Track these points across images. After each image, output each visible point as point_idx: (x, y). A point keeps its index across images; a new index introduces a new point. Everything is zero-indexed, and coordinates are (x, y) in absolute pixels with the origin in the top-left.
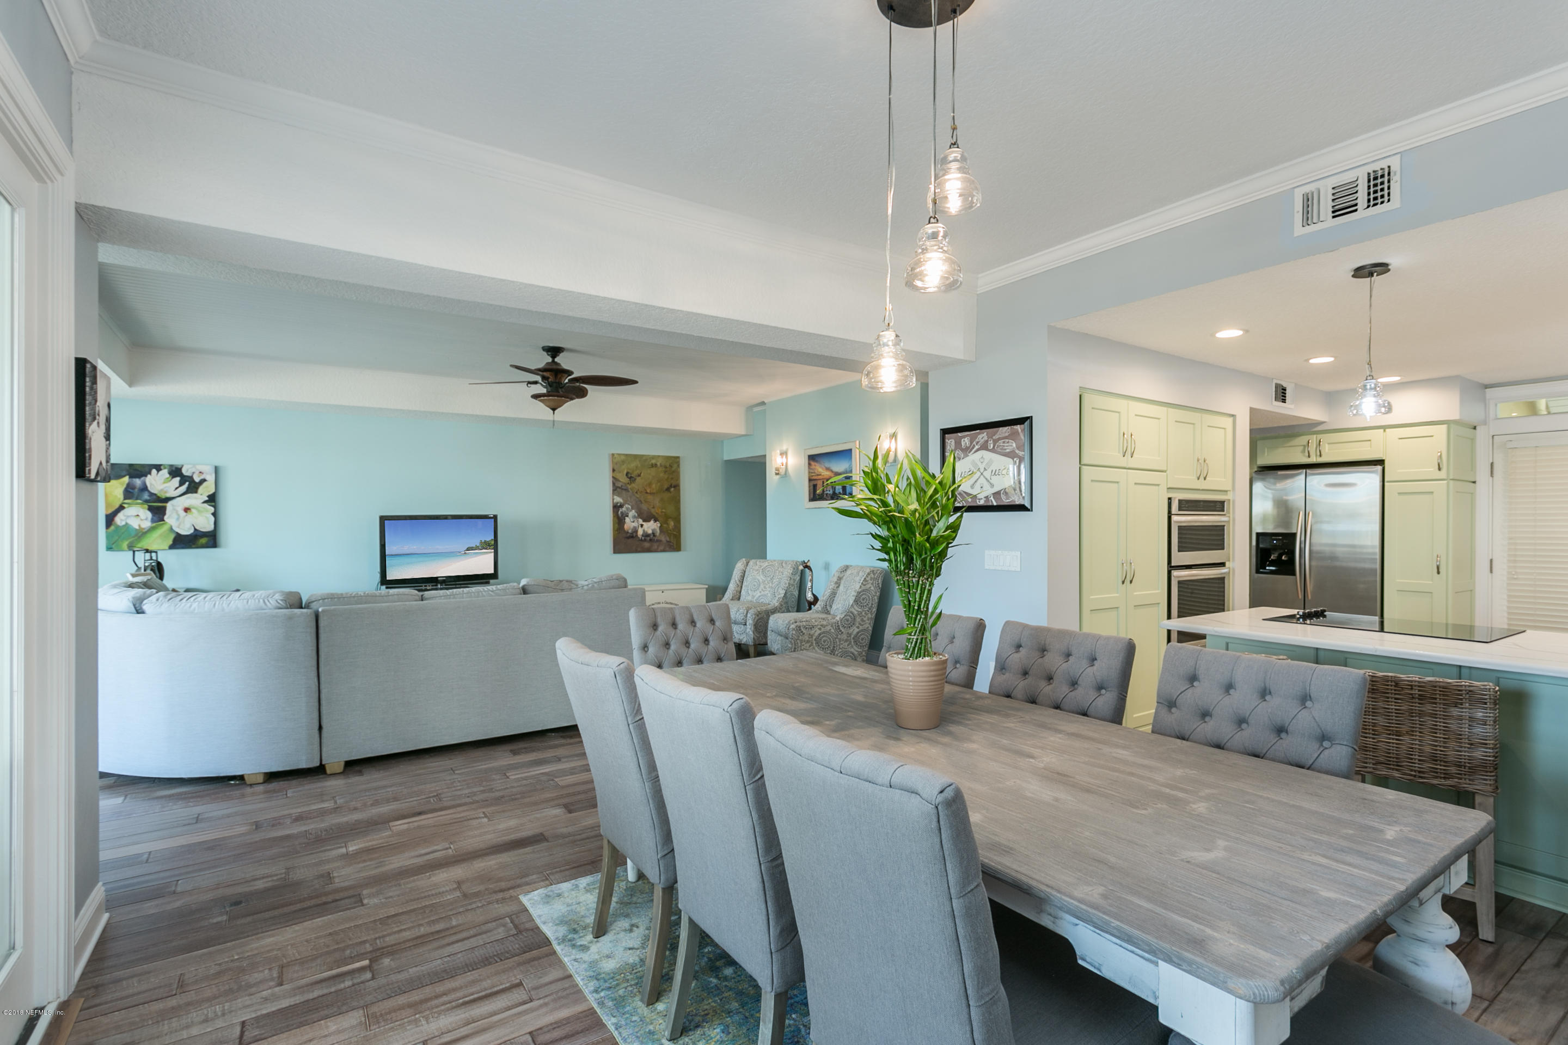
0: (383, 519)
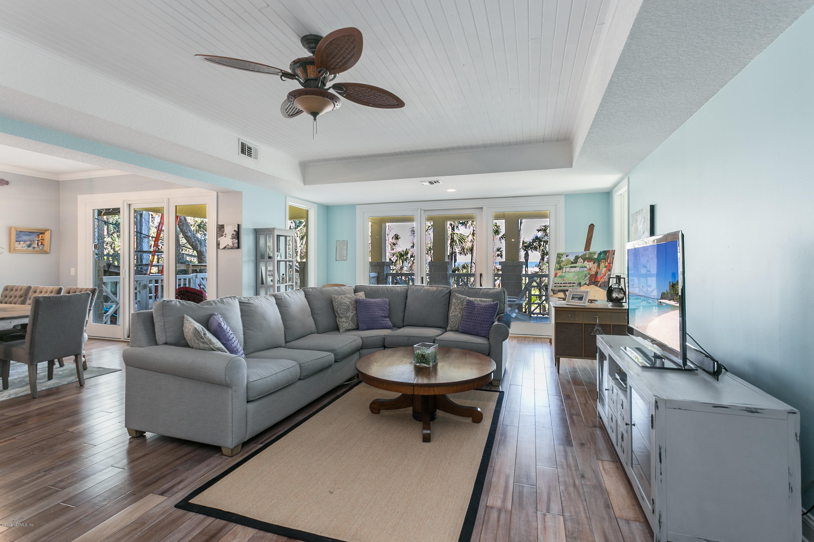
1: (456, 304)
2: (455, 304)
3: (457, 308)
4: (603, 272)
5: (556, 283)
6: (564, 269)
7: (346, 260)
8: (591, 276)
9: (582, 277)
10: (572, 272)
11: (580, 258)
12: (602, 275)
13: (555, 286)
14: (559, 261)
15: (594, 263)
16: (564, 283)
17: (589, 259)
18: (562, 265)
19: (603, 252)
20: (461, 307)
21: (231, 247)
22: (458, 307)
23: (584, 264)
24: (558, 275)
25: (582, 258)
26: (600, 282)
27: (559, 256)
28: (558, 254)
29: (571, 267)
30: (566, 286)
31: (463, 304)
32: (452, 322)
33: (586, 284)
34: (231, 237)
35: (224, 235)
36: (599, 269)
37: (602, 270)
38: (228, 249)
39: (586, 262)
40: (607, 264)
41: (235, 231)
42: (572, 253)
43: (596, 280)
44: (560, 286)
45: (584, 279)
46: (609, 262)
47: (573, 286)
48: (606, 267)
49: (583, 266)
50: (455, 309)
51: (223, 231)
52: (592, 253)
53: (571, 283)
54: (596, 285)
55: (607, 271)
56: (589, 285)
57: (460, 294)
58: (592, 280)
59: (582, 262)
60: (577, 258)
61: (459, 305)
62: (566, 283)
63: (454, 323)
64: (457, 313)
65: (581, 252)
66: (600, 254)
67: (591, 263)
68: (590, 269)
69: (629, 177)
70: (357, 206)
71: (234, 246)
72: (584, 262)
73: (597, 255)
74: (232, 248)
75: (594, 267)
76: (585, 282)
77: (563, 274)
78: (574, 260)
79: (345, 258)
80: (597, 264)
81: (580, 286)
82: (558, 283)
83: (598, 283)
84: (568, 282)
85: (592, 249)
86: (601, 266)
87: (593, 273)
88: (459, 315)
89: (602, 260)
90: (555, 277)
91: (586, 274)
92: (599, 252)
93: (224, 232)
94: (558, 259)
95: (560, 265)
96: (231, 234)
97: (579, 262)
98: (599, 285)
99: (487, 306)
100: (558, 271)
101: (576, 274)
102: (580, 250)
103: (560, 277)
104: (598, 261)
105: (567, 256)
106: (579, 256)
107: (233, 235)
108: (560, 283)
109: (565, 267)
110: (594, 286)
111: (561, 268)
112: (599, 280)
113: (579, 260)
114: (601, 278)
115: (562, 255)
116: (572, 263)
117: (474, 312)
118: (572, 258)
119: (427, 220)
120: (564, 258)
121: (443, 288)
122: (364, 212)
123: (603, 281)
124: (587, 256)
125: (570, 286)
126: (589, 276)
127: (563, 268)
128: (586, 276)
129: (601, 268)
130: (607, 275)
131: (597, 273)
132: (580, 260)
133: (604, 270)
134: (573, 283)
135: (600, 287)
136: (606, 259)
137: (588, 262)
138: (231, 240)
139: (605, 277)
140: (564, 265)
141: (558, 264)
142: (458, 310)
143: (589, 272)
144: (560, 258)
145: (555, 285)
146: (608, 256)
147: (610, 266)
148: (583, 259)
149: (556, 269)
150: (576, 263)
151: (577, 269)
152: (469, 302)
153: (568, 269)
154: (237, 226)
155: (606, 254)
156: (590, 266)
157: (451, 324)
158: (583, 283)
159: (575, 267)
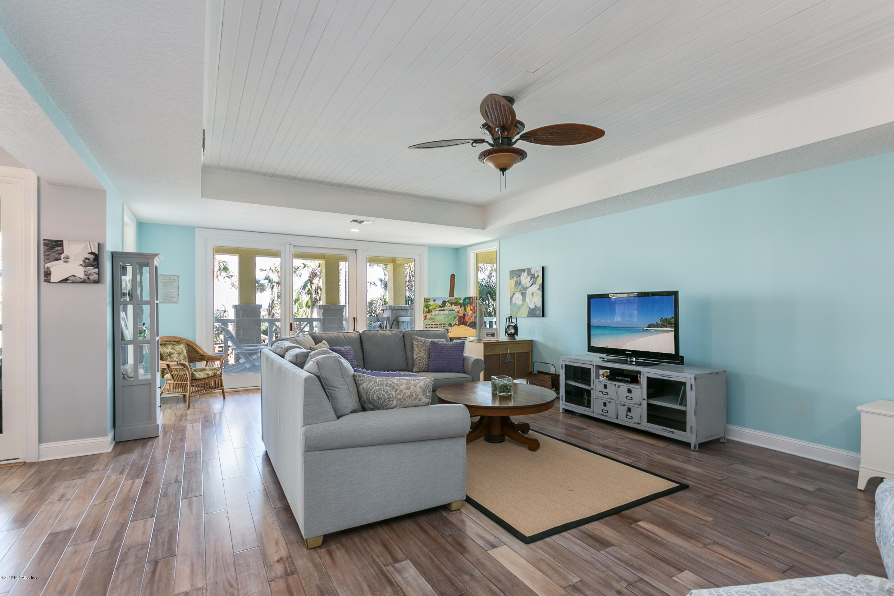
0: (590, 297)
1: (420, 346)
2: (418, 346)
3: (421, 350)
4: (470, 314)
5: (427, 325)
6: (433, 313)
7: (176, 303)
8: (460, 317)
9: (452, 318)
10: (441, 315)
11: (447, 303)
12: (469, 317)
13: (426, 328)
14: (426, 305)
15: (461, 307)
16: (435, 325)
17: (456, 304)
18: (430, 308)
19: (467, 298)
20: (425, 348)
21: (81, 280)
22: (423, 349)
23: (452, 307)
24: (428, 317)
25: (449, 302)
26: (469, 323)
27: (426, 300)
28: (424, 299)
29: (440, 310)
30: (437, 327)
31: (425, 345)
32: (419, 363)
33: (456, 324)
34: (82, 263)
35: (63, 260)
36: (466, 311)
37: (469, 313)
38: (72, 282)
39: (453, 306)
40: (472, 308)
41: (92, 253)
42: (439, 298)
43: (465, 321)
44: (432, 327)
45: (454, 320)
46: (473, 306)
47: (444, 327)
48: (471, 310)
49: (452, 309)
50: (420, 350)
51: (61, 252)
52: (458, 299)
53: (442, 324)
54: (466, 325)
55: (472, 313)
56: (459, 325)
57: (420, 337)
58: (461, 321)
59: (450, 306)
60: (444, 303)
61: (422, 347)
62: (437, 324)
63: (422, 364)
64: (423, 354)
65: (448, 298)
66: (465, 299)
67: (458, 307)
68: (458, 312)
69: (499, 242)
70: (196, 228)
71: (89, 278)
72: (452, 305)
73: (462, 300)
74: (84, 282)
75: (461, 310)
76: (455, 323)
77: (433, 317)
78: (442, 304)
79: (175, 300)
80: (463, 308)
81: (451, 326)
82: (429, 325)
83: (467, 323)
84: (439, 323)
85: (456, 295)
86: (467, 309)
87: (461, 315)
88: (425, 356)
89: (467, 304)
90: (425, 319)
91: (455, 316)
92: (464, 298)
93: (63, 253)
94: (426, 303)
95: (428, 309)
96: (83, 259)
97: (447, 306)
98: (468, 325)
99: (455, 345)
100: (427, 314)
101: (446, 316)
102: (446, 295)
103: (430, 319)
104: (464, 305)
105: (434, 301)
106: (447, 301)
107: (87, 261)
108: (431, 324)
109: (434, 310)
110: (464, 326)
111: (429, 311)
112: (467, 321)
113: (446, 305)
114: (469, 319)
115: (429, 300)
116: (440, 307)
117: (444, 352)
118: (440, 303)
119: (295, 257)
120: (431, 303)
121: (397, 332)
122: (206, 239)
123: (471, 321)
124: (454, 301)
125: (441, 327)
126: (458, 318)
127: (431, 311)
128: (455, 318)
129: (467, 311)
130: (473, 316)
131: (464, 315)
132: (448, 304)
133: (470, 312)
134: (444, 324)
135: (469, 326)
136: (471, 304)
137: (455, 306)
138: (82, 269)
139: (472, 318)
140: (433, 309)
141: (426, 307)
142: (423, 351)
143: (457, 314)
144: (428, 302)
145: (426, 326)
146: (472, 301)
147: (475, 309)
148: (450, 304)
149: (425, 312)
150: (444, 307)
151: (447, 312)
152: (433, 344)
153: (437, 312)
154: (97, 246)
155: (470, 300)
156: (458, 309)
157: (418, 366)
158: (453, 323)
159: (444, 310)
